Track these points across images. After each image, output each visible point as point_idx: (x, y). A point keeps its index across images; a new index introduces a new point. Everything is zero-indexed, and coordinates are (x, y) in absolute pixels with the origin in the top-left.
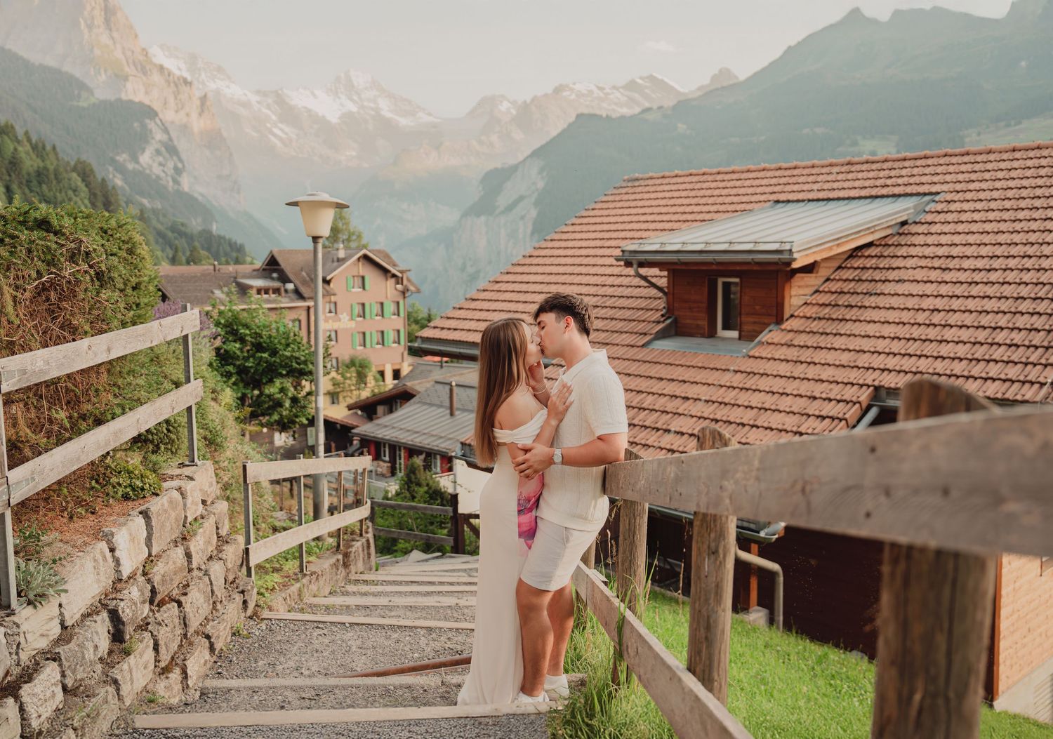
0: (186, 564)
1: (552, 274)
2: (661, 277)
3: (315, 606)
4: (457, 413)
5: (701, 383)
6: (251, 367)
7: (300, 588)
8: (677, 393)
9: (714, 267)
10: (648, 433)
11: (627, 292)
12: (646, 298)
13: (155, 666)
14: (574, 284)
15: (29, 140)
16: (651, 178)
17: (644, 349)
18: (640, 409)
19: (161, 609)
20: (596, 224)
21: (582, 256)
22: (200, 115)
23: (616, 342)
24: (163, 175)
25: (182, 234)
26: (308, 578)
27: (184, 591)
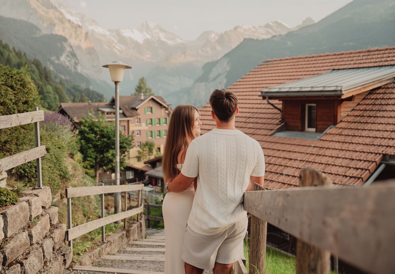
0: (29, 241)
2: (279, 104)
3: (106, 260)
5: (298, 152)
6: (99, 145)
7: (100, 250)
8: (287, 157)
9: (304, 99)
10: (273, 175)
11: (264, 111)
12: (272, 114)
15: (15, 51)
16: (275, 61)
17: (271, 137)
18: (269, 164)
19: (10, 268)
20: (250, 81)
22: (85, 40)
23: (258, 133)
24: (70, 65)
25: (77, 90)
26: (105, 244)
27: (26, 257)
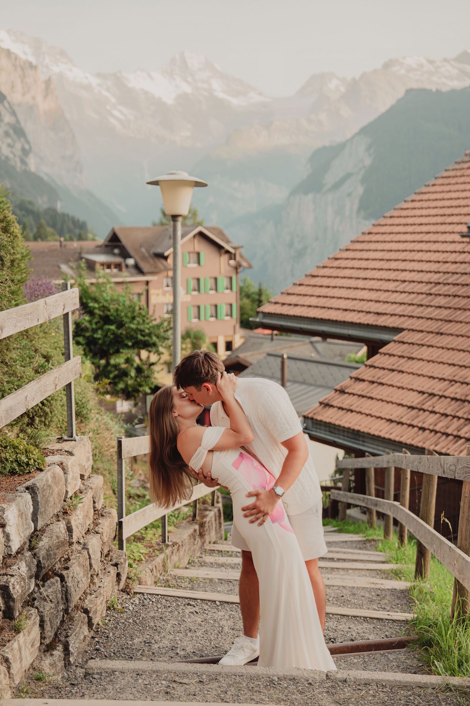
0: (68, 538)
1: (391, 251)
3: (178, 578)
4: (288, 384)
6: (99, 339)
7: (164, 559)
13: (41, 643)
14: (414, 261)
19: (46, 584)
20: (436, 200)
21: (422, 233)
22: (46, 96)
23: (460, 319)
24: (11, 156)
25: (29, 212)
26: (170, 549)
27: (66, 565)
